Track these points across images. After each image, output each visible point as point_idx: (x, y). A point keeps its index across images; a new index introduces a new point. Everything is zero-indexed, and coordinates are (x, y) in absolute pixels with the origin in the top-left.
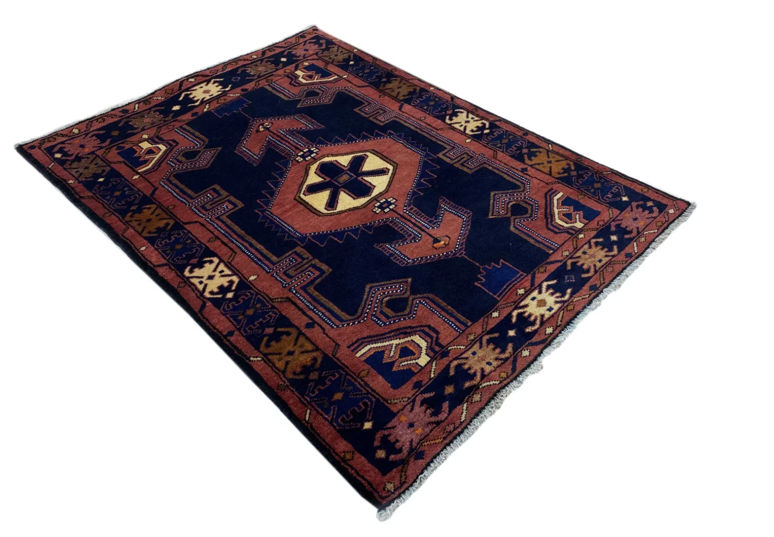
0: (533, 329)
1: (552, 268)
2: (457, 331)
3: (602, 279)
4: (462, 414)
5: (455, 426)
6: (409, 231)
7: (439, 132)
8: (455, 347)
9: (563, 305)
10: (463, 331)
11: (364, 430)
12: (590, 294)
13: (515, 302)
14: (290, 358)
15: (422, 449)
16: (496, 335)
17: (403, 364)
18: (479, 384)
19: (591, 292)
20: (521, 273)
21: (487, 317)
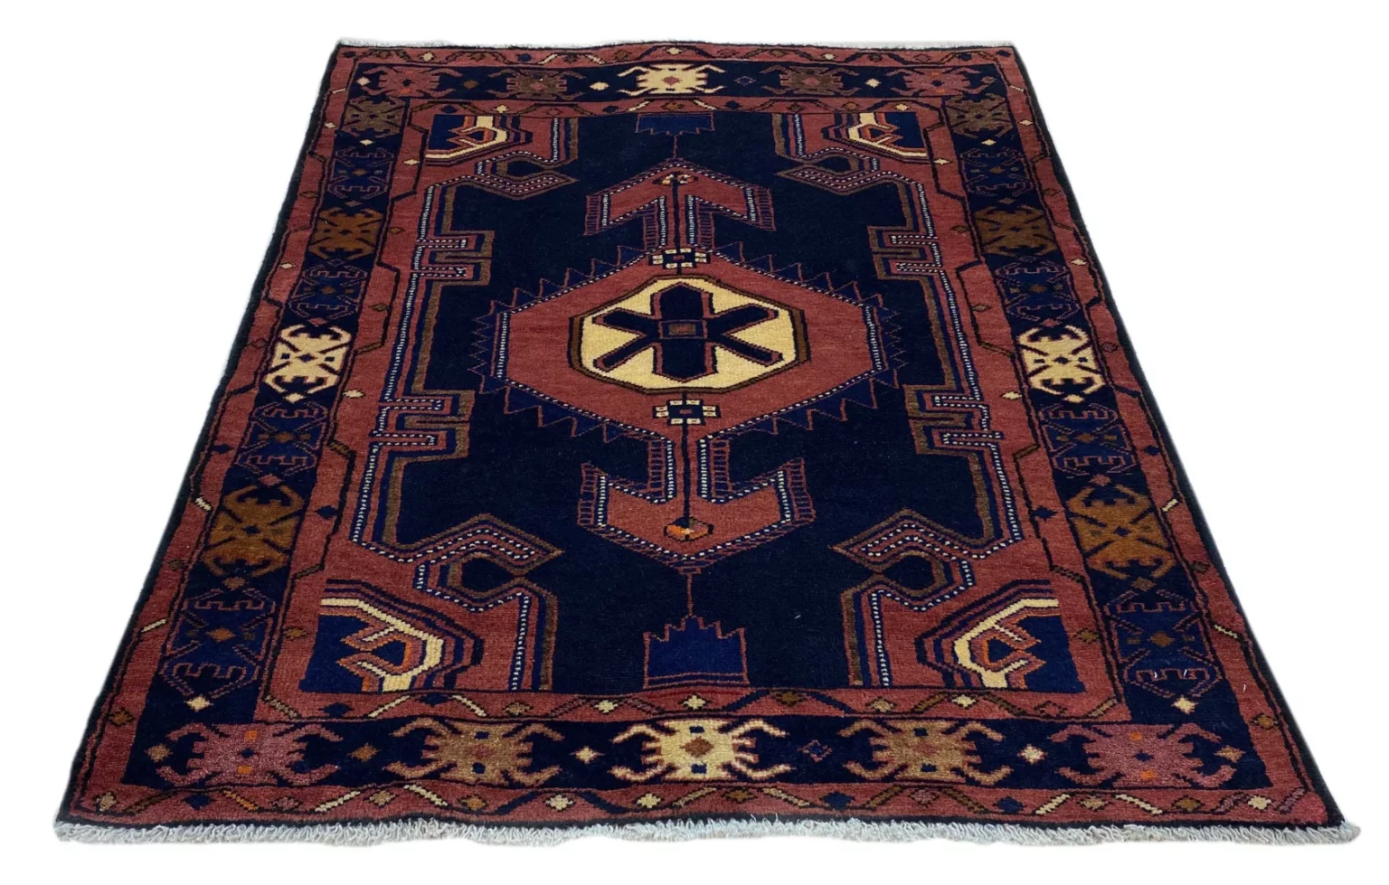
0: (628, 776)
1: (814, 708)
2: (511, 681)
3: (878, 800)
4: (329, 801)
6: (663, 477)
7: (976, 348)
8: (469, 703)
9: (731, 781)
10: (519, 690)
11: (187, 705)
12: (813, 805)
13: (662, 712)
14: (242, 536)
15: (215, 795)
16: (558, 737)
17: (365, 664)
18: (410, 781)
19: (819, 802)
20: (744, 675)
21: (589, 700)
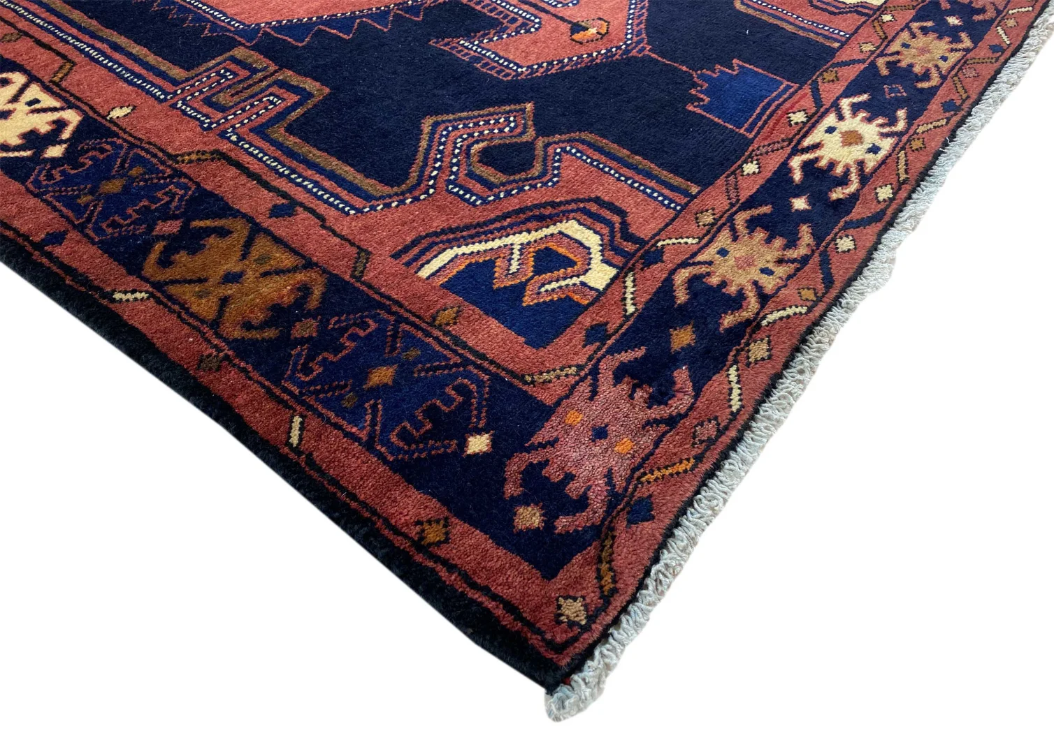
0: (846, 191)
1: (851, 73)
2: (668, 207)
3: (961, 91)
4: (730, 394)
5: (718, 424)
6: (509, 13)
8: (674, 241)
9: (900, 140)
10: (684, 206)
11: (469, 456)
13: (791, 141)
14: (230, 290)
15: (642, 492)
16: (766, 209)
17: (548, 287)
18: (759, 317)
20: (786, 83)
21: (733, 173)
